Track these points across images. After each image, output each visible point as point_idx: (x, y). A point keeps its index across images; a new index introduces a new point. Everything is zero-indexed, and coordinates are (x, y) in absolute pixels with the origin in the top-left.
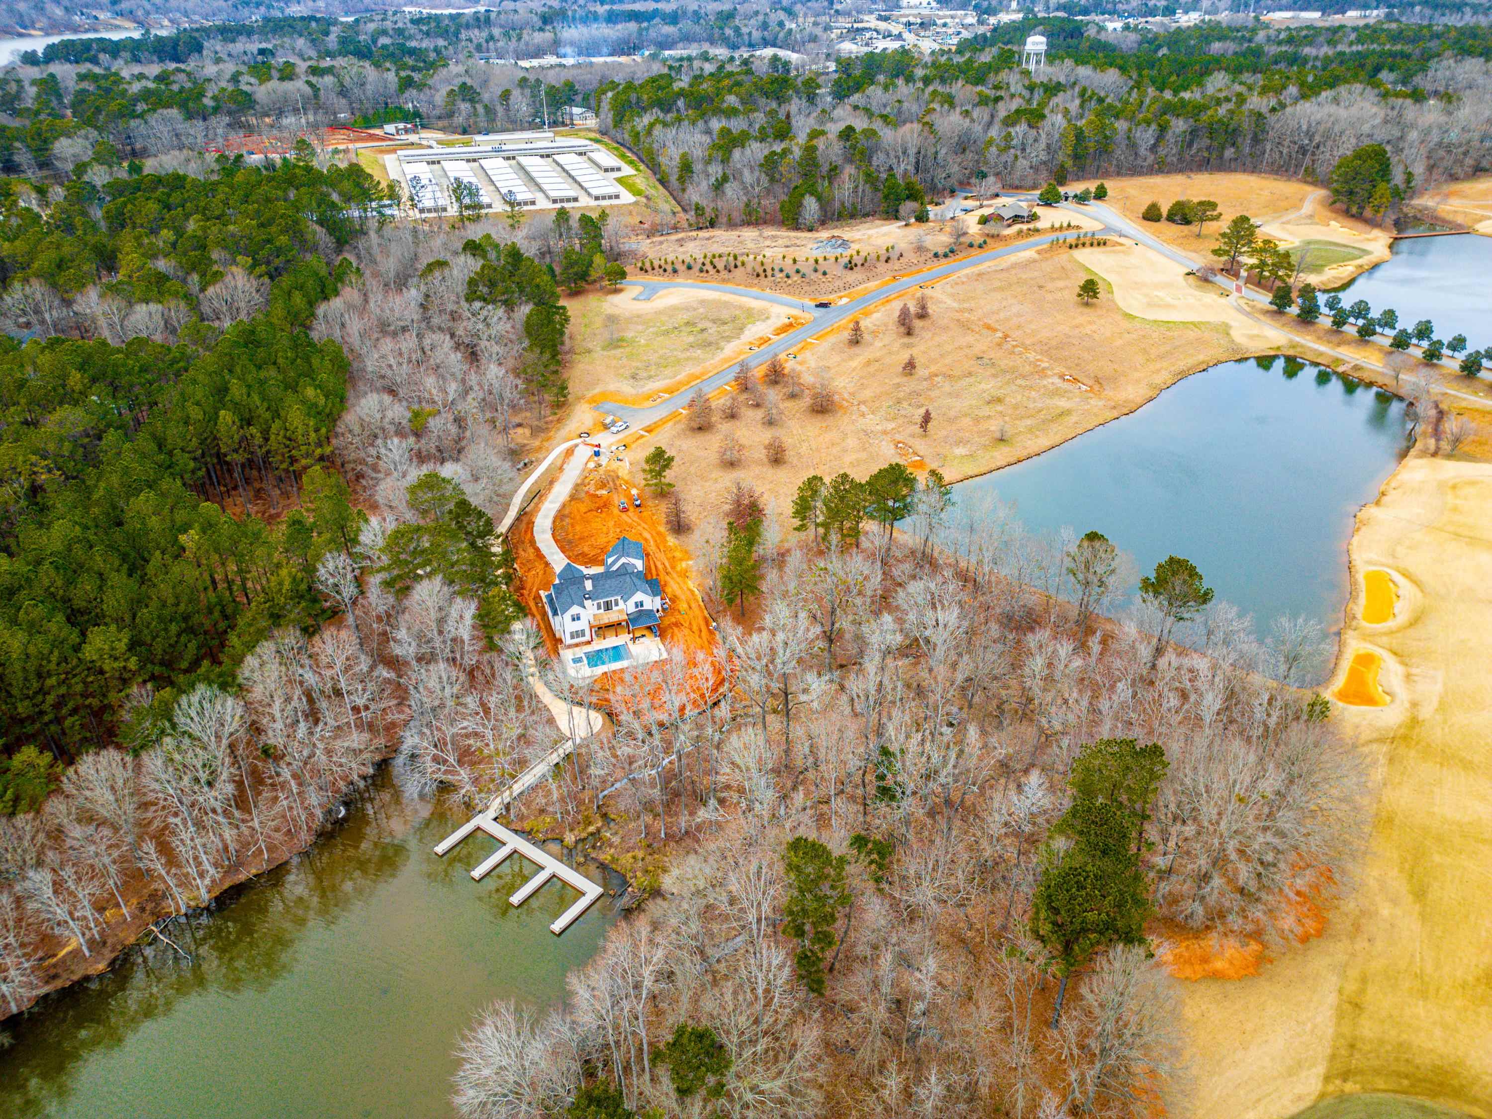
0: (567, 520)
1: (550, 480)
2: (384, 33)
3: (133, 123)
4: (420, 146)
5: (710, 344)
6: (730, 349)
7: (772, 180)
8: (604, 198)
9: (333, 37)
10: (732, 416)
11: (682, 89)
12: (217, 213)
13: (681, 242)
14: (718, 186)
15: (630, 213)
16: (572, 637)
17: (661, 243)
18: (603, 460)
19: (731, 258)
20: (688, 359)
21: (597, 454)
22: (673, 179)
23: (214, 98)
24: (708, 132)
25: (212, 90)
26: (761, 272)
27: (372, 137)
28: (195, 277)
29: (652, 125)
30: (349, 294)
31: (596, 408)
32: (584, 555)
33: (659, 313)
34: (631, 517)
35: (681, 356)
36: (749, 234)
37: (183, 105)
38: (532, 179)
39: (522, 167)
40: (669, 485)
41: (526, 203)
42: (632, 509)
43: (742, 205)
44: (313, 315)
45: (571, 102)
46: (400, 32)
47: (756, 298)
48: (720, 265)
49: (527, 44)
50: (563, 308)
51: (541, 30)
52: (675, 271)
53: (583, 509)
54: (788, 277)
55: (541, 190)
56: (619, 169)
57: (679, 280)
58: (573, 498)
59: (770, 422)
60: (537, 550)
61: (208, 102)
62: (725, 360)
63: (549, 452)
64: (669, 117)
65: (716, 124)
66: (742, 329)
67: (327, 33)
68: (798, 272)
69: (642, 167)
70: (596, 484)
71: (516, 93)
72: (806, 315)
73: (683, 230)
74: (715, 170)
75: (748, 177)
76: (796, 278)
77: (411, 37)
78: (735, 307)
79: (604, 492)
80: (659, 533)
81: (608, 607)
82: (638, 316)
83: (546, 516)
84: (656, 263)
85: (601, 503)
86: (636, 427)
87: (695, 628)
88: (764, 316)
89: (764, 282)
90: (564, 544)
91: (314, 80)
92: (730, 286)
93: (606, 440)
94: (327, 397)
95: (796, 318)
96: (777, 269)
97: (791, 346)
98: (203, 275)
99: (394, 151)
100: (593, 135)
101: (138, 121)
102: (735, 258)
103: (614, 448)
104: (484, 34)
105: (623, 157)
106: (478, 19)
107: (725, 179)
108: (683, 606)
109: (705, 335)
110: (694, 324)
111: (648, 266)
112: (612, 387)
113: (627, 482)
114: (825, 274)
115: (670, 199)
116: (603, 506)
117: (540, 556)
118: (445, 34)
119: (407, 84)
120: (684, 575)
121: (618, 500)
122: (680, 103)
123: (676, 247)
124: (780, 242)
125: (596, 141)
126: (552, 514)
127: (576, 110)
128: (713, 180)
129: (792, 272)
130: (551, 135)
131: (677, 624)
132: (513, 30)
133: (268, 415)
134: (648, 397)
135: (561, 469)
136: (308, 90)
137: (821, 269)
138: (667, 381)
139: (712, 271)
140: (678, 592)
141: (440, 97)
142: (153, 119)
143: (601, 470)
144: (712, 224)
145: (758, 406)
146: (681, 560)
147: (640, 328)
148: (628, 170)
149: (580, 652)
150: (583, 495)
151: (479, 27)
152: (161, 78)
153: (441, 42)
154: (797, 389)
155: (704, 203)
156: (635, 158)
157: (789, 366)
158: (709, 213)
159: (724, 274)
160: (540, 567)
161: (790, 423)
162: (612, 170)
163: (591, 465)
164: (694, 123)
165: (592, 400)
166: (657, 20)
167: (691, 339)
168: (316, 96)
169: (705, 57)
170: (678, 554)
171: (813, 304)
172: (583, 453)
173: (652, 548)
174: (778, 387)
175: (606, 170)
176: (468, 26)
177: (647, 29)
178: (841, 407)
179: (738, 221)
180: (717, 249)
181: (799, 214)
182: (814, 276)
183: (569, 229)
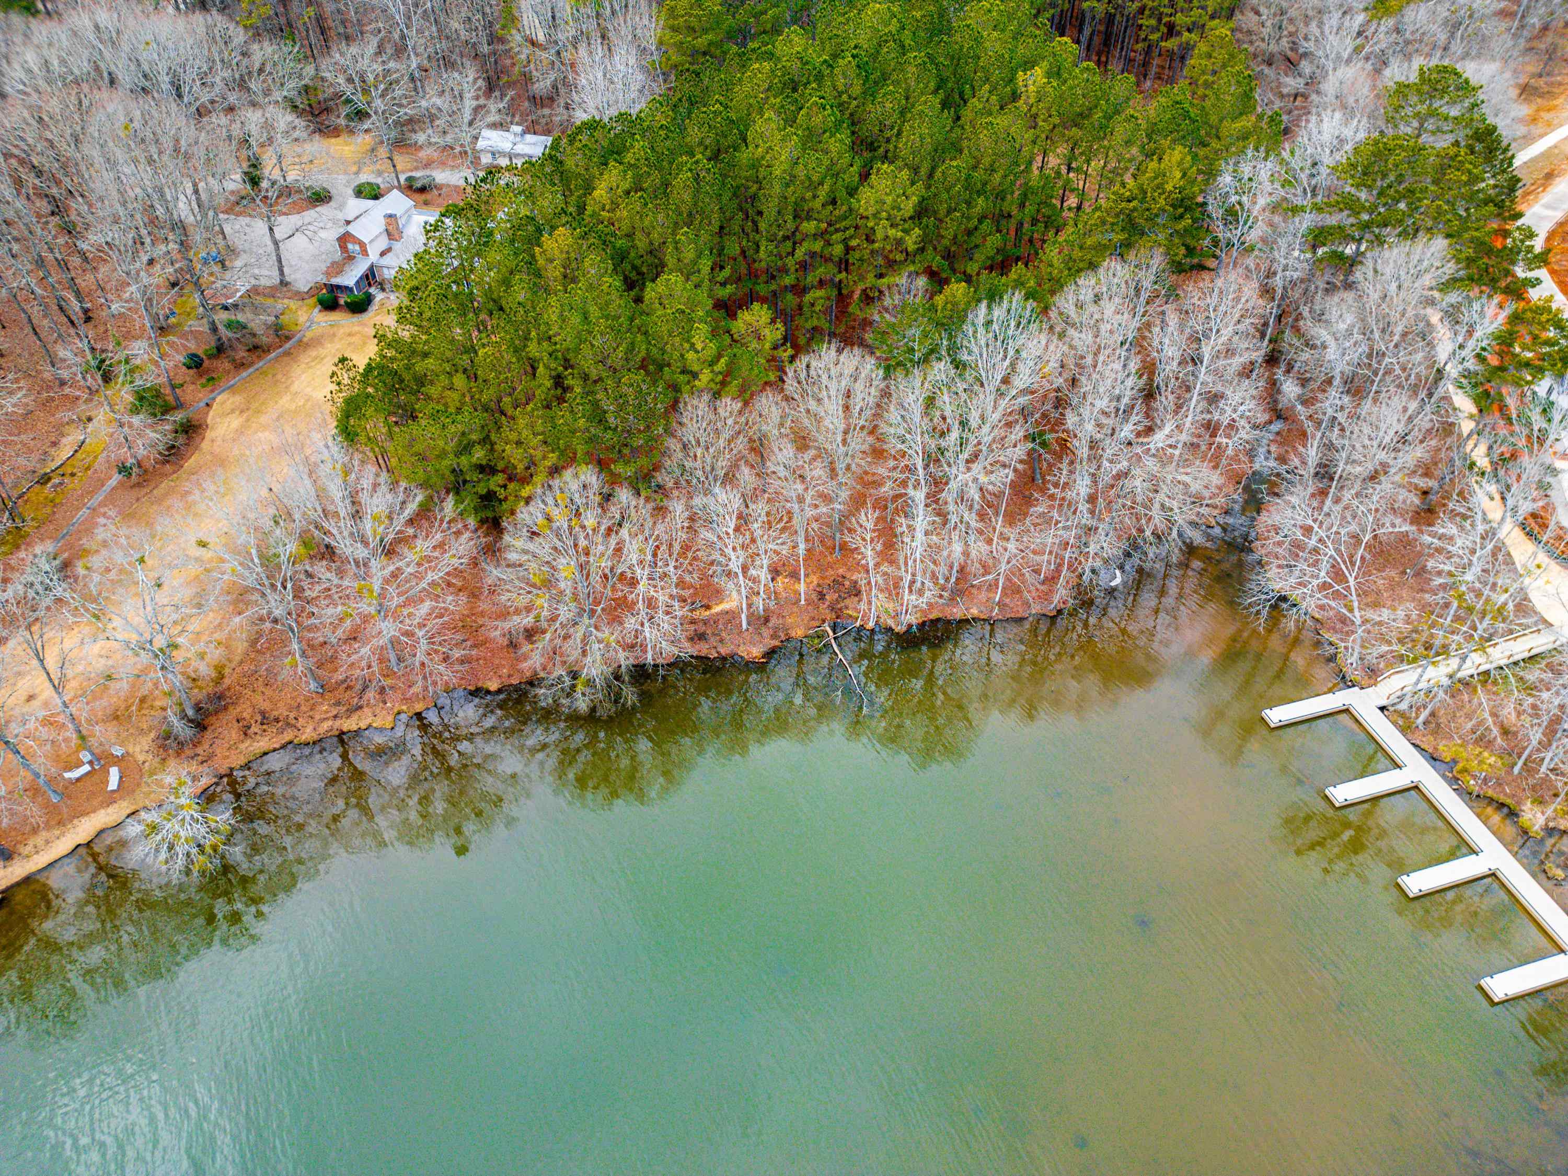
1: (1544, 175)
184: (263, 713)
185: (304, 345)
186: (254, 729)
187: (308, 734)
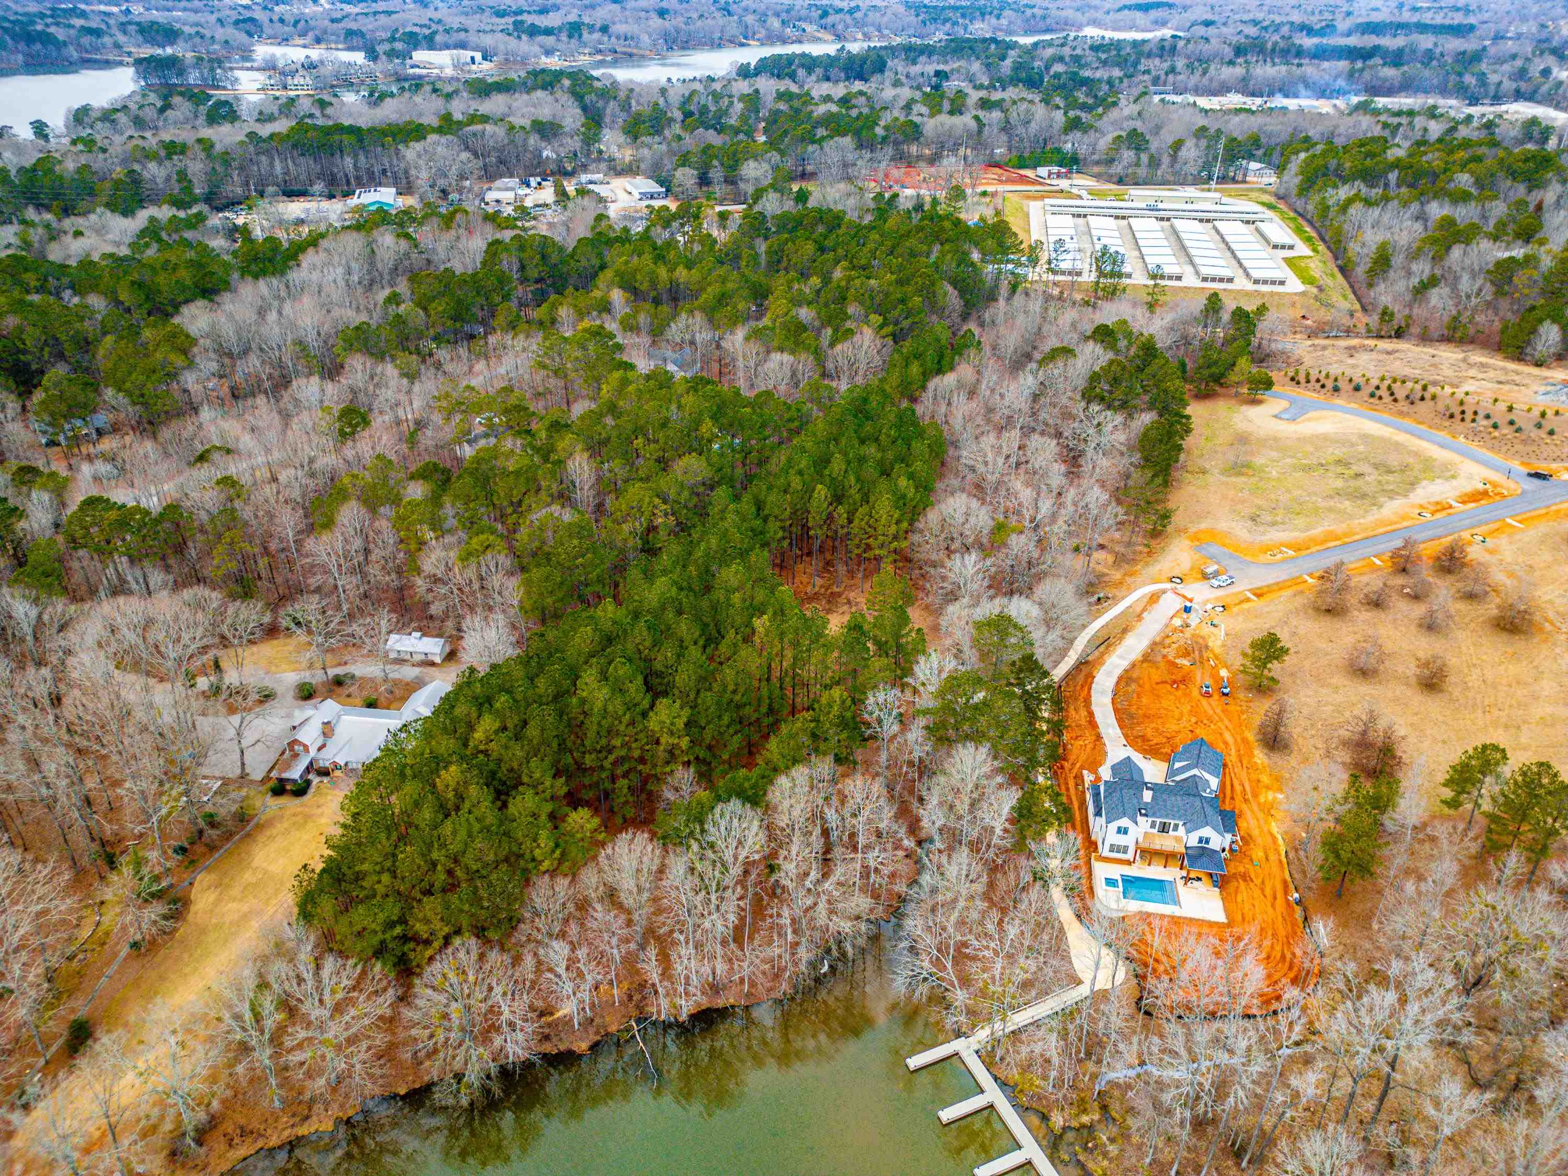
0: (1134, 686)
1: (1122, 629)
2: (1061, 59)
3: (810, 148)
4: (1070, 195)
5: (1364, 496)
6: (1391, 508)
7: (1500, 292)
8: (1265, 282)
9: (1008, 62)
10: (1376, 603)
11: (1399, 160)
12: (863, 262)
13: (1351, 351)
14: (1421, 290)
15: (1293, 304)
16: (1111, 851)
17: (1324, 348)
18: (1193, 619)
19: (1418, 387)
20: (1330, 509)
21: (1187, 610)
22: (1360, 272)
23: (886, 128)
24: (1421, 217)
25: (886, 118)
26: (1456, 410)
27: (1023, 180)
28: (829, 331)
29: (1349, 202)
30: (964, 371)
31: (1198, 549)
32: (1144, 738)
33: (1302, 440)
34: (1212, 706)
35: (1322, 504)
36: (1448, 355)
37: (857, 133)
38: (1184, 248)
39: (1175, 233)
40: (1272, 679)
41: (1170, 278)
42: (1216, 697)
43: (1446, 319)
44: (924, 388)
45: (1251, 157)
46: (1076, 59)
47: (1442, 446)
48: (1400, 393)
49: (1211, 80)
50: (1188, 417)
51: (1231, 63)
52: (1336, 389)
53: (1156, 677)
54: (1495, 426)
55: (1192, 263)
56: (1291, 247)
57: (1338, 401)
58: (1146, 658)
59: (1430, 626)
60: (1091, 714)
61: (879, 131)
62: (1382, 523)
63: (1130, 590)
64: (1376, 193)
65: (1437, 210)
66: (1413, 484)
67: (1003, 58)
68: (1512, 423)
69: (1321, 247)
70: (1178, 649)
71: (1190, 143)
72: (1511, 484)
73: (1357, 335)
74: (1422, 269)
75: (1465, 284)
76: (1506, 430)
77: (1086, 65)
78: (1409, 452)
79: (1185, 662)
80: (1245, 741)
81: (1164, 829)
82: (1276, 439)
83: (1109, 674)
84: (1314, 375)
85: (1179, 677)
86: (1243, 586)
87: (1268, 891)
88: (1447, 473)
89: (1458, 425)
90: (1124, 717)
91: (981, 114)
92: (1407, 422)
93: (1199, 593)
94: (916, 487)
95: (1495, 485)
96: (1481, 414)
97: (1479, 524)
98: (836, 330)
99: (1042, 198)
100: (1267, 198)
101: (816, 146)
102: (1425, 388)
103: (1209, 607)
104: (1166, 65)
105: (1299, 231)
106: (1163, 48)
107: (1433, 282)
108: (1258, 854)
109: (1360, 482)
110: (1347, 465)
111: (1302, 378)
112: (1223, 525)
113: (1216, 657)
114: (1551, 433)
115: (1349, 292)
116: (1181, 681)
117: (1092, 723)
118: (1121, 62)
119: (1074, 125)
120: (1268, 810)
121: (1201, 677)
122: (1393, 177)
123: (1344, 357)
124: (1491, 374)
125: (1270, 207)
126: (1118, 672)
127: (1254, 165)
128: (1415, 281)
129: (1502, 420)
130: (1217, 195)
131: (1245, 877)
132: (1200, 62)
133: (858, 497)
134: (1265, 549)
135: (1139, 617)
136: (973, 124)
137: (1548, 426)
138: (1296, 534)
139: (1387, 399)
140: (1255, 833)
141: (1104, 142)
142: (829, 145)
143: (1188, 633)
144: (1399, 334)
145: (1416, 597)
146: (1268, 788)
147: (1274, 454)
148: (1302, 249)
149: (1116, 871)
150: (1159, 658)
151: (1161, 57)
152: (845, 101)
153: (1117, 73)
154: (1478, 589)
155: (1396, 308)
156: (1314, 234)
157: (1474, 553)
158: (1399, 319)
159: (1403, 405)
160: (1089, 738)
161: (1460, 635)
162: (1283, 247)
163: (1177, 622)
164: (1405, 204)
165: (1195, 537)
166: (1377, 60)
167: (1339, 483)
168: (980, 132)
169: (1432, 113)
170: (1265, 779)
171: (1525, 470)
172: (1170, 604)
173: (1232, 759)
174: (1450, 578)
175: (1275, 247)
176: (1149, 55)
177: (1362, 70)
178: (1541, 630)
179: (1436, 335)
180: (1398, 368)
181: (1529, 343)
182: (1534, 433)
183: (1219, 320)
184: (242, 1128)
185: (260, 827)
186: (236, 1141)
187: (274, 1141)
